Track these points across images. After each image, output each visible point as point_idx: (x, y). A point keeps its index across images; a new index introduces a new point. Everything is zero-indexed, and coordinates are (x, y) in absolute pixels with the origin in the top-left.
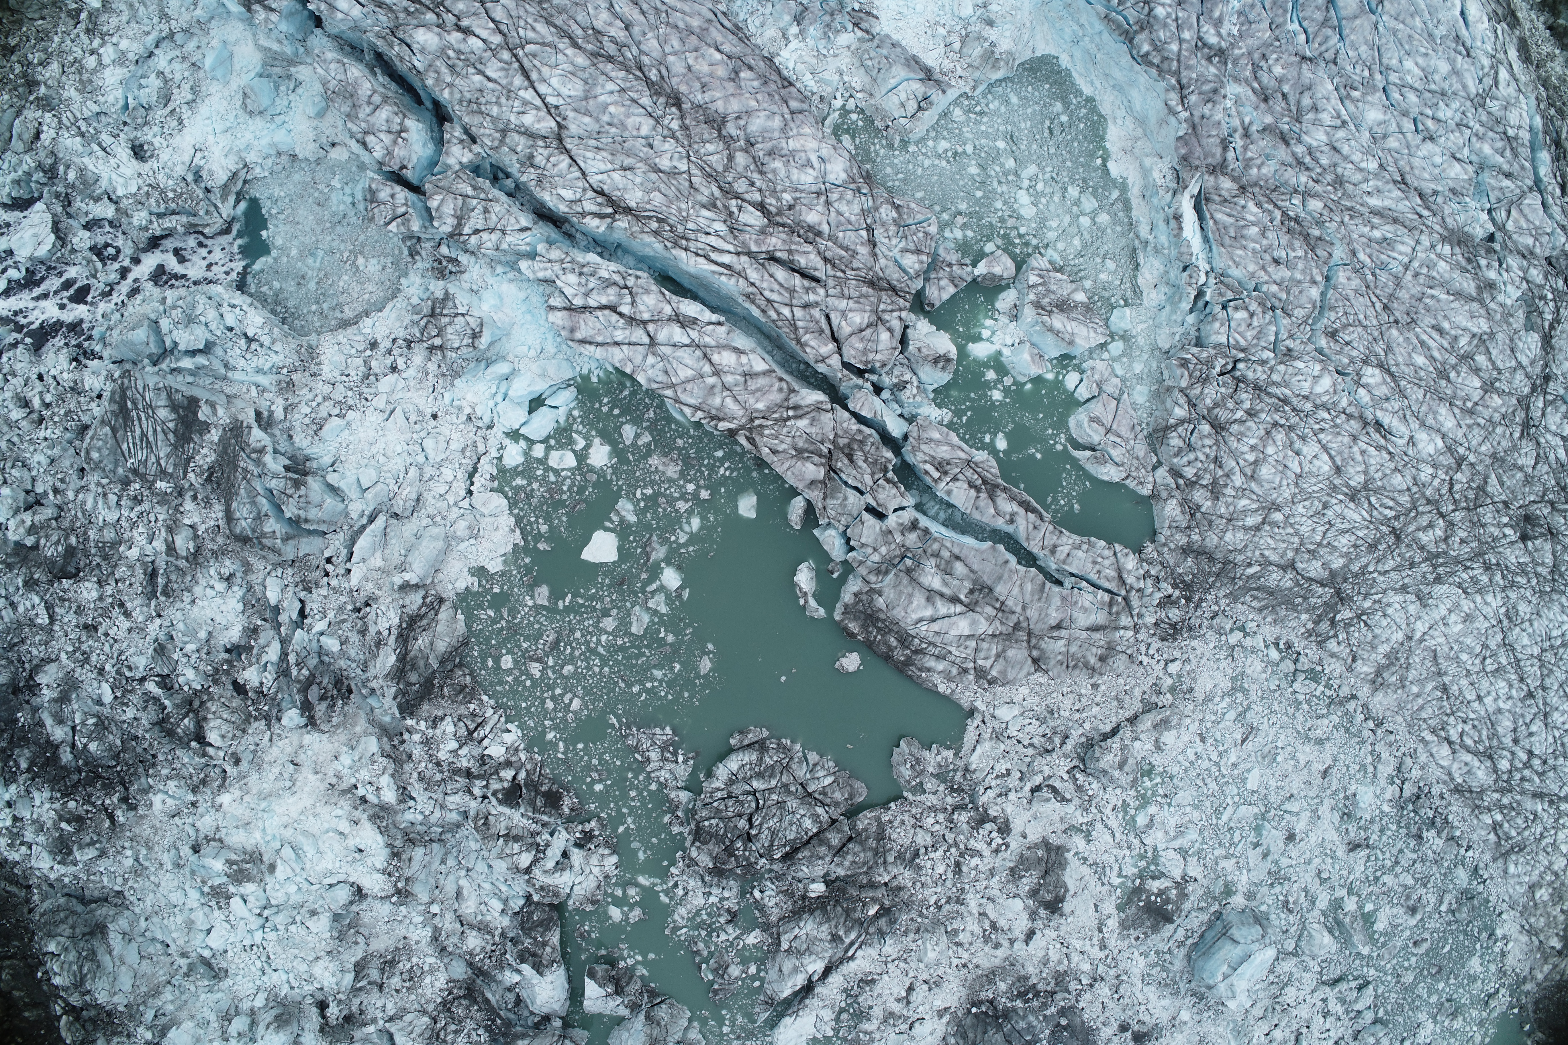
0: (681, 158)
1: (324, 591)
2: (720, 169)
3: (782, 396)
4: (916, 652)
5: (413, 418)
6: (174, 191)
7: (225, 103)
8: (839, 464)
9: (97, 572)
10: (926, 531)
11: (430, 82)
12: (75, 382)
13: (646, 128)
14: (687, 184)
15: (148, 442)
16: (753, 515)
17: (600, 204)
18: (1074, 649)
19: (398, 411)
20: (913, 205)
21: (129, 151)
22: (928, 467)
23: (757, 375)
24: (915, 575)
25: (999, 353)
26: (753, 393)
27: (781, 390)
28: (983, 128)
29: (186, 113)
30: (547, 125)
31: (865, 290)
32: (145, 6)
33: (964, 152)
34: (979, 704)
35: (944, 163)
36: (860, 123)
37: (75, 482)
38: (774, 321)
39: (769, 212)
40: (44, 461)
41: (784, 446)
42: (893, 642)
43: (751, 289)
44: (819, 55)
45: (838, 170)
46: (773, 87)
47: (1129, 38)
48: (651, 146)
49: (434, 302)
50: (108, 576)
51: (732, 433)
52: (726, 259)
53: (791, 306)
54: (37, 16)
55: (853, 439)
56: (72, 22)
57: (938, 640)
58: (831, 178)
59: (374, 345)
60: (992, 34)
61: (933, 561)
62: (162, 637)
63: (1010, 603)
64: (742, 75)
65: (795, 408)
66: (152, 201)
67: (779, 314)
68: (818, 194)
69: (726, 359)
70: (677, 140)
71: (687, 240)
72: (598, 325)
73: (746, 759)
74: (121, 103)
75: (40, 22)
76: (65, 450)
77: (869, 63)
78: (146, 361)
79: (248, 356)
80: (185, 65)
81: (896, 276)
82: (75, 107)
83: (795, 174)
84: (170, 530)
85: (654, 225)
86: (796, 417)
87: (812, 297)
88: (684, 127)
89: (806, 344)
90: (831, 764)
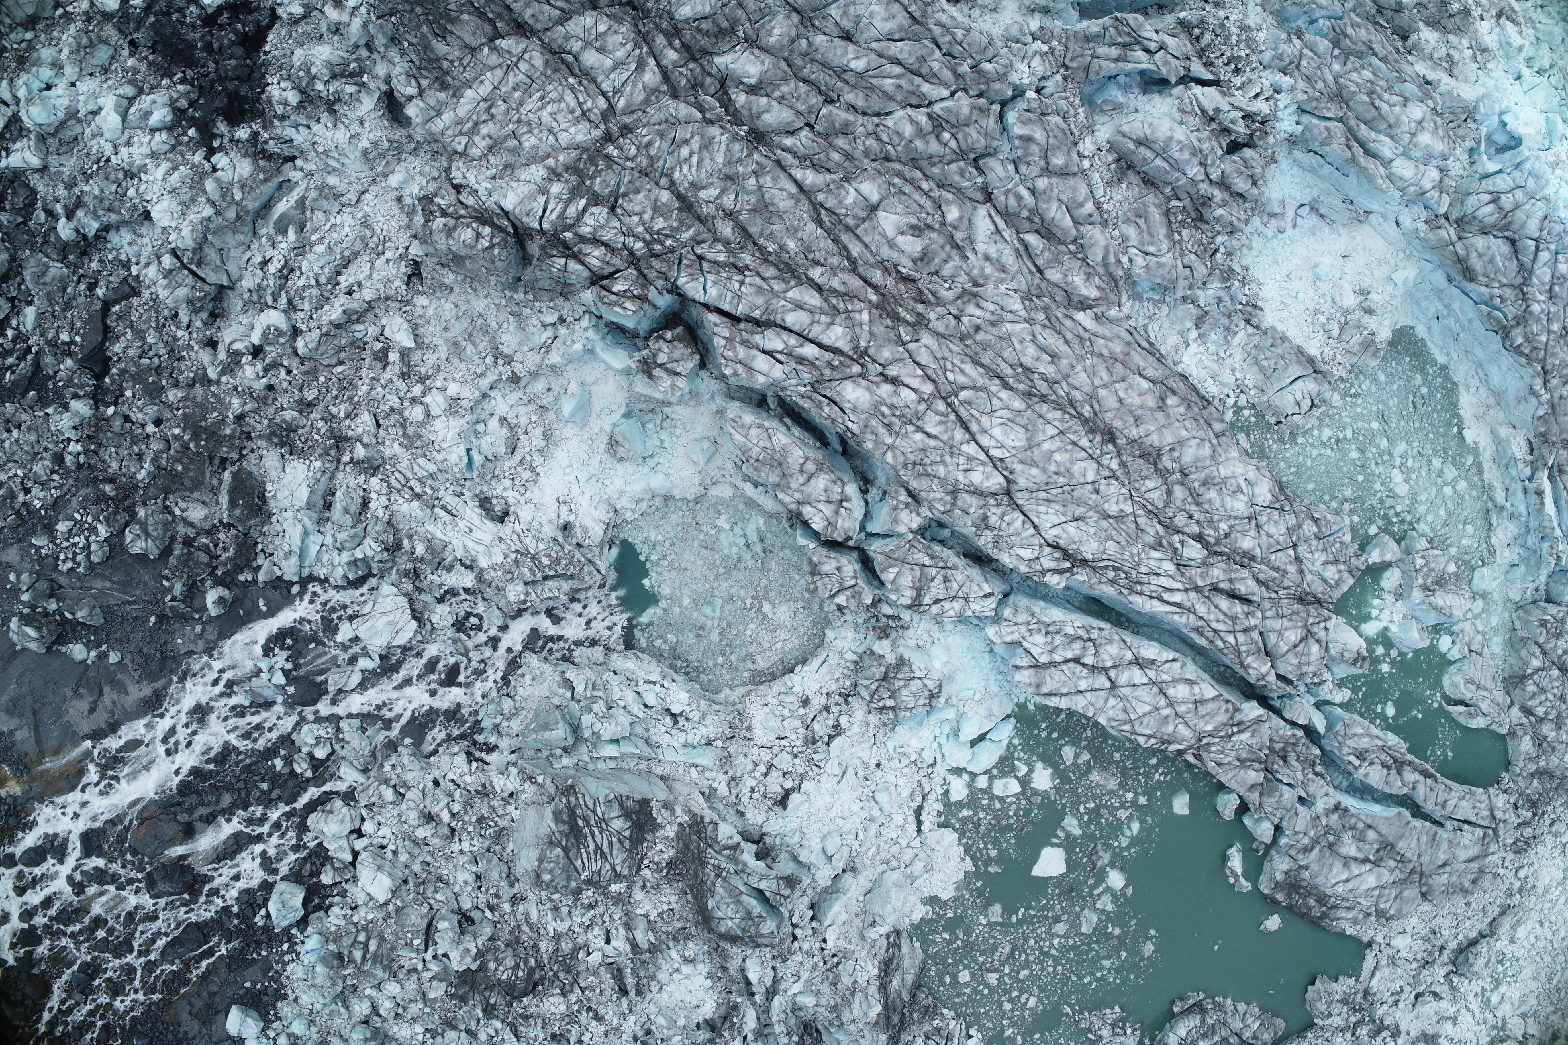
0: (1126, 499)
1: (799, 957)
2: (1161, 505)
3: (1229, 715)
4: (1332, 908)
5: (861, 773)
6: (549, 556)
7: (585, 447)
8: (1276, 767)
9: (557, 983)
10: (1346, 810)
11: (869, 445)
12: (484, 786)
13: (1091, 472)
14: (1133, 526)
15: (602, 852)
16: (1187, 812)
17: (1057, 560)
18: (1454, 879)
19: (850, 772)
20: (1329, 517)
21: (478, 511)
22: (1352, 758)
23: (1207, 701)
24: (1335, 848)
25: (1386, 629)
26: (1203, 717)
27: (1227, 710)
28: (1359, 410)
29: (538, 460)
30: (995, 481)
31: (1297, 607)
32: (474, 344)
33: (1345, 438)
34: (1379, 939)
35: (1329, 451)
36: (1253, 419)
37: (507, 892)
38: (1221, 650)
39: (1208, 543)
40: (470, 878)
41: (1229, 759)
42: (1312, 902)
43: (1201, 623)
44: (1220, 359)
45: (1264, 493)
46: (1196, 409)
47: (1504, 332)
48: (1097, 491)
49: (887, 668)
50: (572, 986)
51: (1180, 753)
52: (1177, 598)
53: (1233, 632)
54: (334, 361)
55: (1288, 743)
56: (380, 366)
57: (1350, 896)
58: (1260, 501)
59: (805, 702)
60: (1371, 322)
61: (1350, 833)
62: (640, 1033)
63: (1409, 855)
64: (1169, 402)
65: (1238, 724)
66: (525, 570)
67: (1224, 642)
68: (1249, 518)
69: (1180, 692)
70: (1117, 479)
71: (1141, 583)
72: (1063, 678)
73: (1192, 1024)
74: (466, 460)
75: (340, 369)
76: (489, 861)
77: (1265, 363)
78: (559, 752)
79: (674, 732)
80: (530, 408)
81: (1320, 589)
82: (404, 465)
83: (1229, 502)
84: (628, 927)
85: (1111, 574)
86: (1239, 732)
87: (1253, 622)
88: (1122, 465)
89: (1249, 666)
90: (1257, 1009)
